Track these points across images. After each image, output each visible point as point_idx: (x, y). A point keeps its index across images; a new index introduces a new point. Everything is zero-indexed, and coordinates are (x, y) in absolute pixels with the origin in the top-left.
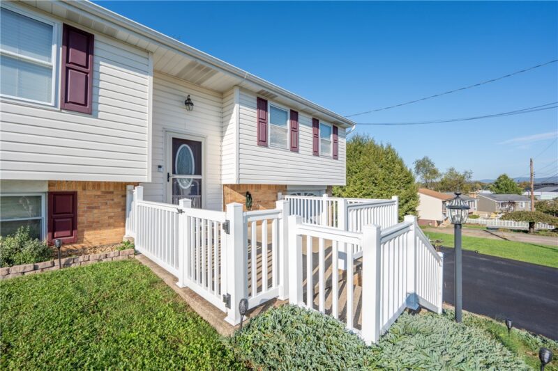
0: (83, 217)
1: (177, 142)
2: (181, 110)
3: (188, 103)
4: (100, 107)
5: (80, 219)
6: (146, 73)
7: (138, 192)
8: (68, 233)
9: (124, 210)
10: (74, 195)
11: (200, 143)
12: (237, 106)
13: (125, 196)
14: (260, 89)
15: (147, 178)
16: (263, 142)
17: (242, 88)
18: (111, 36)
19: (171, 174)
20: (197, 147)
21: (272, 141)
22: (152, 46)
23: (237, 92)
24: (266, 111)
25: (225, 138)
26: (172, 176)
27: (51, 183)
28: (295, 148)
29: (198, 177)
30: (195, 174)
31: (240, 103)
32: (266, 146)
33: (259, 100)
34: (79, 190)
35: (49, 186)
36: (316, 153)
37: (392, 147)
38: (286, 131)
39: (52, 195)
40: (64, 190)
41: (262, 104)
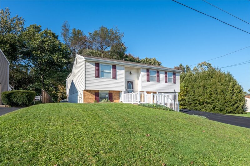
0: (114, 97)
1: (128, 82)
2: (129, 75)
3: (130, 73)
4: (117, 78)
5: (113, 98)
6: (123, 70)
7: (123, 93)
8: (112, 100)
9: (119, 96)
10: (112, 93)
11: (133, 82)
12: (141, 73)
13: (119, 94)
14: (146, 68)
15: (124, 90)
16: (148, 80)
18: (118, 65)
21: (151, 80)
23: (141, 69)
24: (149, 72)
25: (139, 80)
26: (128, 90)
27: (109, 91)
28: (158, 81)
29: (133, 90)
32: (149, 81)
33: (147, 70)
36: (166, 82)
37: (230, 73)
38: (155, 77)
39: (109, 93)
40: (111, 92)
41: (148, 71)
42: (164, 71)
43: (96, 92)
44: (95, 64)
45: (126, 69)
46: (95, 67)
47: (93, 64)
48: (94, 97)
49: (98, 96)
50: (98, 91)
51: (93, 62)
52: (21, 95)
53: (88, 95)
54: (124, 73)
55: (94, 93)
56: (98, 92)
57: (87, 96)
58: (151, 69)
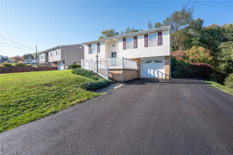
1: (112, 53)
3: (113, 46)
12: (118, 43)
16: (124, 49)
17: (119, 39)
20: (115, 53)
21: (127, 48)
22: (104, 41)
24: (125, 41)
28: (136, 47)
33: (123, 39)
36: (146, 46)
38: (132, 44)
42: (143, 34)
46: (88, 47)
51: (87, 44)
58: (127, 37)
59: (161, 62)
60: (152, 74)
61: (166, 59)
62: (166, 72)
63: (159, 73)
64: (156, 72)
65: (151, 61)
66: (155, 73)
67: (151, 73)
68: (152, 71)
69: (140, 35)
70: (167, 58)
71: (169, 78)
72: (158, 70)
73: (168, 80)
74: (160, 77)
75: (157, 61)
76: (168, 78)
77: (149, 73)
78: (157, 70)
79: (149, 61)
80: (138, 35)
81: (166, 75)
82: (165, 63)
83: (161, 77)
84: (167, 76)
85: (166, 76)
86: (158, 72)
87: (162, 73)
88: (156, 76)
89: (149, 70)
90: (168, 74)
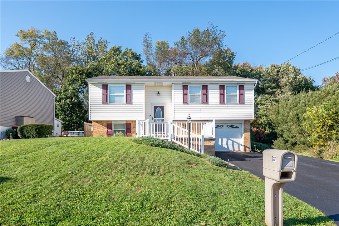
1: (155, 108)
2: (156, 96)
3: (158, 93)
4: (134, 102)
5: (132, 130)
6: (143, 90)
8: (129, 133)
10: (130, 124)
11: (163, 106)
14: (181, 82)
15: (144, 119)
16: (186, 102)
17: (174, 84)
19: (153, 118)
20: (162, 108)
21: (191, 101)
22: (143, 82)
23: (174, 86)
24: (187, 89)
27: (126, 121)
28: (205, 102)
29: (163, 118)
30: (162, 117)
31: (174, 90)
32: (188, 104)
34: (131, 123)
35: (126, 122)
36: (222, 103)
38: (200, 96)
39: (126, 124)
40: (128, 123)
41: (185, 87)
42: (217, 84)
43: (109, 123)
44: (102, 86)
45: (147, 88)
46: (102, 90)
47: (100, 86)
48: (106, 129)
49: (111, 129)
50: (111, 121)
51: (99, 83)
52: (31, 128)
53: (99, 127)
54: (144, 94)
55: (106, 125)
56: (111, 123)
57: (97, 129)
58: (190, 83)
59: (237, 127)
60: (225, 146)
61: (244, 123)
62: (246, 143)
63: (235, 143)
64: (230, 142)
65: (223, 126)
66: (229, 144)
67: (223, 143)
68: (225, 140)
69: (213, 84)
70: (246, 122)
71: (249, 152)
72: (233, 139)
73: (248, 153)
74: (235, 150)
75: (231, 126)
76: (248, 150)
77: (220, 143)
78: (231, 139)
79: (219, 125)
80: (210, 84)
81: (245, 147)
82: (244, 130)
83: (238, 150)
84: (247, 149)
85: (245, 149)
86: (233, 142)
87: (239, 145)
88: (231, 148)
89: (220, 140)
90: (249, 145)
